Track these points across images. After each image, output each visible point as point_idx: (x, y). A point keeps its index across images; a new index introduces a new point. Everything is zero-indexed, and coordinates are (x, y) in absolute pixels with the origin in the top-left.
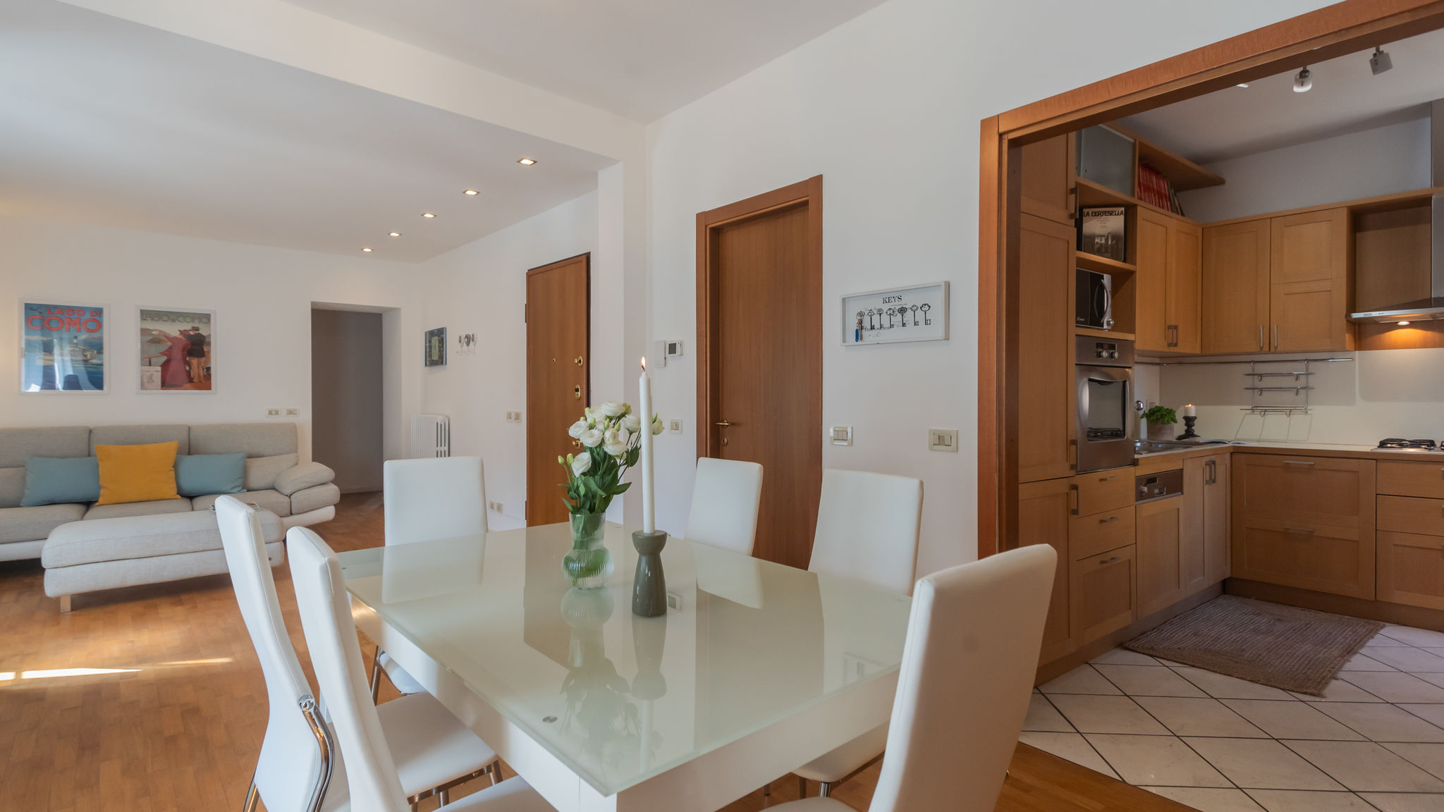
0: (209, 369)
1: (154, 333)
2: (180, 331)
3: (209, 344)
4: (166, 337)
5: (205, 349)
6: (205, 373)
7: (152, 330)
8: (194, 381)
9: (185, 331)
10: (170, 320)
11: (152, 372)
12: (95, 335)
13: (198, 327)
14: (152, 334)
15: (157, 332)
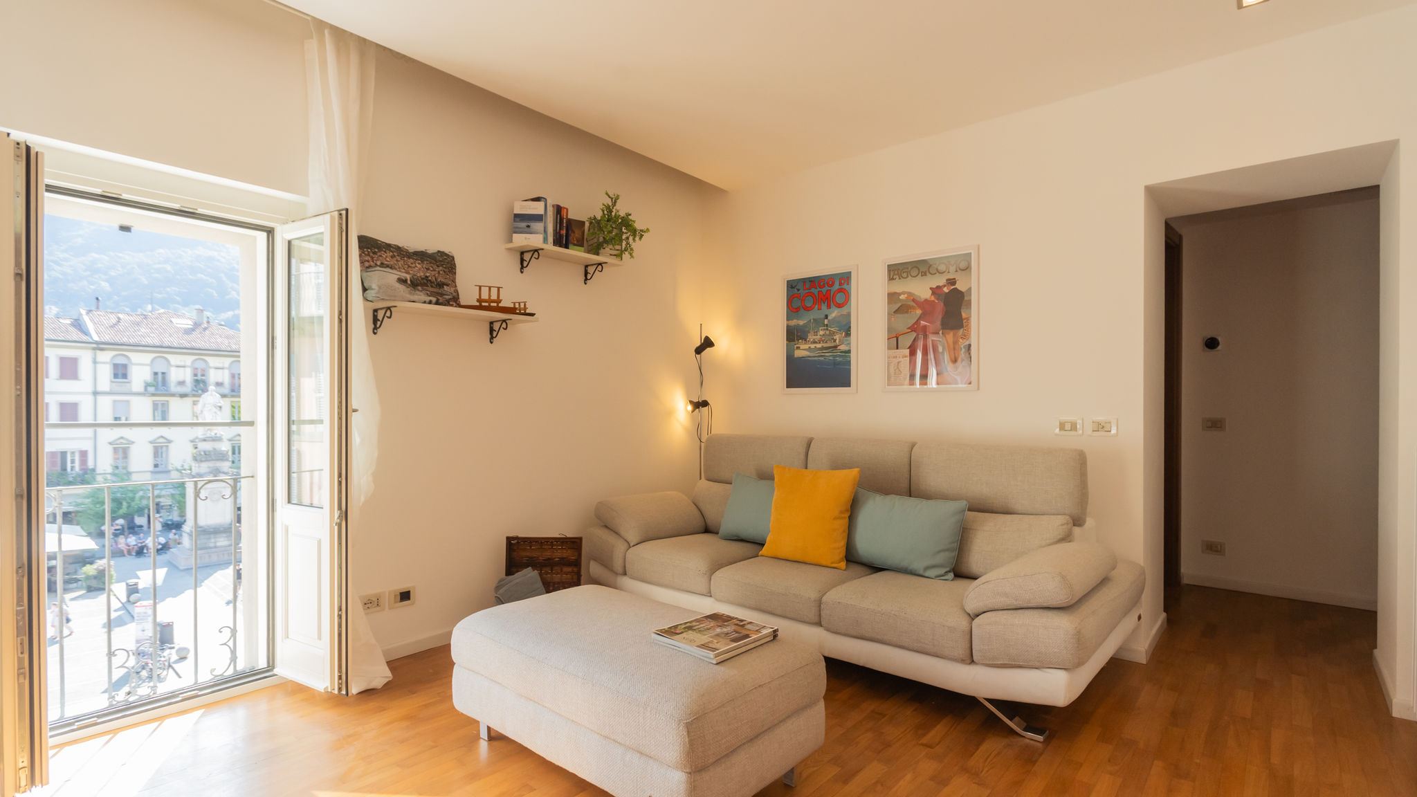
0: (969, 348)
1: (902, 297)
2: (931, 288)
3: (969, 303)
4: (914, 300)
5: (964, 315)
7: (899, 294)
9: (939, 287)
10: (920, 275)
11: (899, 357)
12: (844, 311)
13: (955, 279)
14: (900, 300)
15: (906, 295)
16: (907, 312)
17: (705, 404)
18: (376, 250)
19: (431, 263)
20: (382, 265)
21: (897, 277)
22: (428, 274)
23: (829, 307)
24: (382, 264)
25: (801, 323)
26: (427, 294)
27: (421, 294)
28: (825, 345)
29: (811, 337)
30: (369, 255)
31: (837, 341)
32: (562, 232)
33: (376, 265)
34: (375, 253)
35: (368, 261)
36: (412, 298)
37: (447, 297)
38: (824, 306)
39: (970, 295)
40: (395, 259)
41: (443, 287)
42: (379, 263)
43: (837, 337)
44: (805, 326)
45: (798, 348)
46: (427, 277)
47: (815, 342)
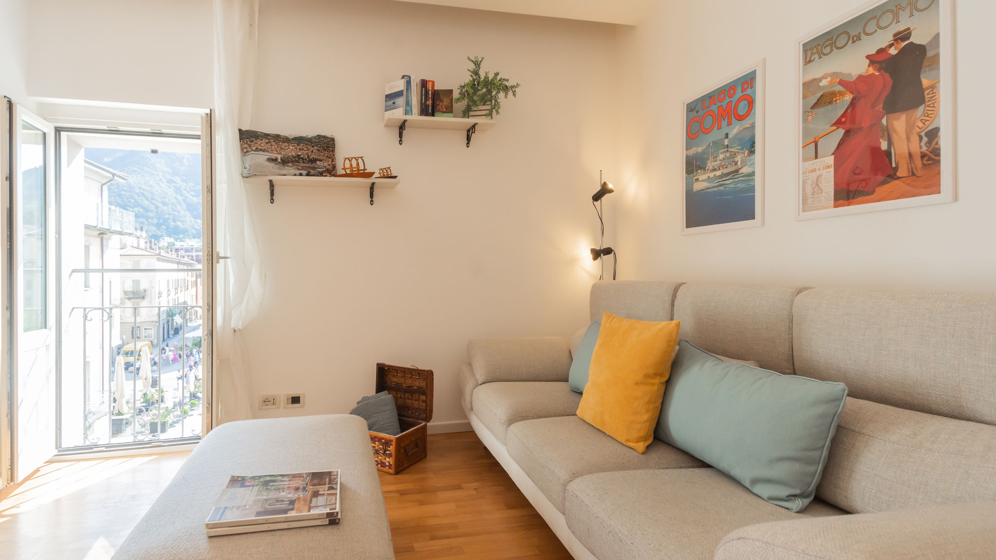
0: (933, 134)
1: (824, 83)
2: (868, 57)
3: (936, 60)
4: (842, 83)
5: (925, 82)
6: (924, 149)
7: (820, 80)
8: (899, 174)
9: (881, 51)
10: (851, 41)
11: (819, 169)
12: (746, 123)
13: (909, 29)
14: (820, 88)
15: (829, 79)
16: (830, 103)
17: (608, 251)
18: (254, 139)
19: (307, 145)
20: (257, 150)
21: (816, 56)
22: (299, 154)
23: (729, 124)
24: (257, 148)
25: (700, 150)
26: (298, 169)
27: (292, 168)
28: (725, 171)
29: (710, 165)
30: (247, 143)
31: (739, 163)
32: (427, 102)
33: (252, 150)
34: (252, 141)
35: (246, 148)
36: (284, 172)
37: (320, 170)
38: (724, 123)
39: (938, 46)
40: (270, 144)
41: (316, 162)
42: (254, 149)
43: (738, 158)
44: (704, 152)
45: (697, 180)
46: (298, 155)
47: (714, 170)
